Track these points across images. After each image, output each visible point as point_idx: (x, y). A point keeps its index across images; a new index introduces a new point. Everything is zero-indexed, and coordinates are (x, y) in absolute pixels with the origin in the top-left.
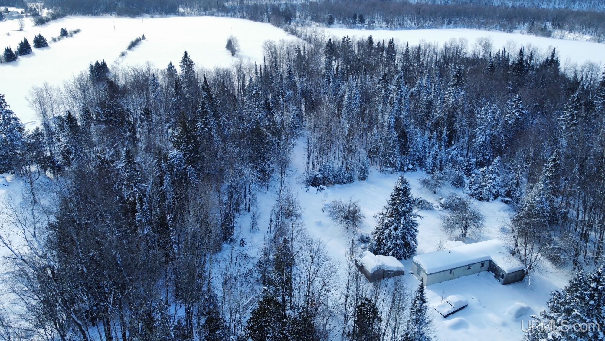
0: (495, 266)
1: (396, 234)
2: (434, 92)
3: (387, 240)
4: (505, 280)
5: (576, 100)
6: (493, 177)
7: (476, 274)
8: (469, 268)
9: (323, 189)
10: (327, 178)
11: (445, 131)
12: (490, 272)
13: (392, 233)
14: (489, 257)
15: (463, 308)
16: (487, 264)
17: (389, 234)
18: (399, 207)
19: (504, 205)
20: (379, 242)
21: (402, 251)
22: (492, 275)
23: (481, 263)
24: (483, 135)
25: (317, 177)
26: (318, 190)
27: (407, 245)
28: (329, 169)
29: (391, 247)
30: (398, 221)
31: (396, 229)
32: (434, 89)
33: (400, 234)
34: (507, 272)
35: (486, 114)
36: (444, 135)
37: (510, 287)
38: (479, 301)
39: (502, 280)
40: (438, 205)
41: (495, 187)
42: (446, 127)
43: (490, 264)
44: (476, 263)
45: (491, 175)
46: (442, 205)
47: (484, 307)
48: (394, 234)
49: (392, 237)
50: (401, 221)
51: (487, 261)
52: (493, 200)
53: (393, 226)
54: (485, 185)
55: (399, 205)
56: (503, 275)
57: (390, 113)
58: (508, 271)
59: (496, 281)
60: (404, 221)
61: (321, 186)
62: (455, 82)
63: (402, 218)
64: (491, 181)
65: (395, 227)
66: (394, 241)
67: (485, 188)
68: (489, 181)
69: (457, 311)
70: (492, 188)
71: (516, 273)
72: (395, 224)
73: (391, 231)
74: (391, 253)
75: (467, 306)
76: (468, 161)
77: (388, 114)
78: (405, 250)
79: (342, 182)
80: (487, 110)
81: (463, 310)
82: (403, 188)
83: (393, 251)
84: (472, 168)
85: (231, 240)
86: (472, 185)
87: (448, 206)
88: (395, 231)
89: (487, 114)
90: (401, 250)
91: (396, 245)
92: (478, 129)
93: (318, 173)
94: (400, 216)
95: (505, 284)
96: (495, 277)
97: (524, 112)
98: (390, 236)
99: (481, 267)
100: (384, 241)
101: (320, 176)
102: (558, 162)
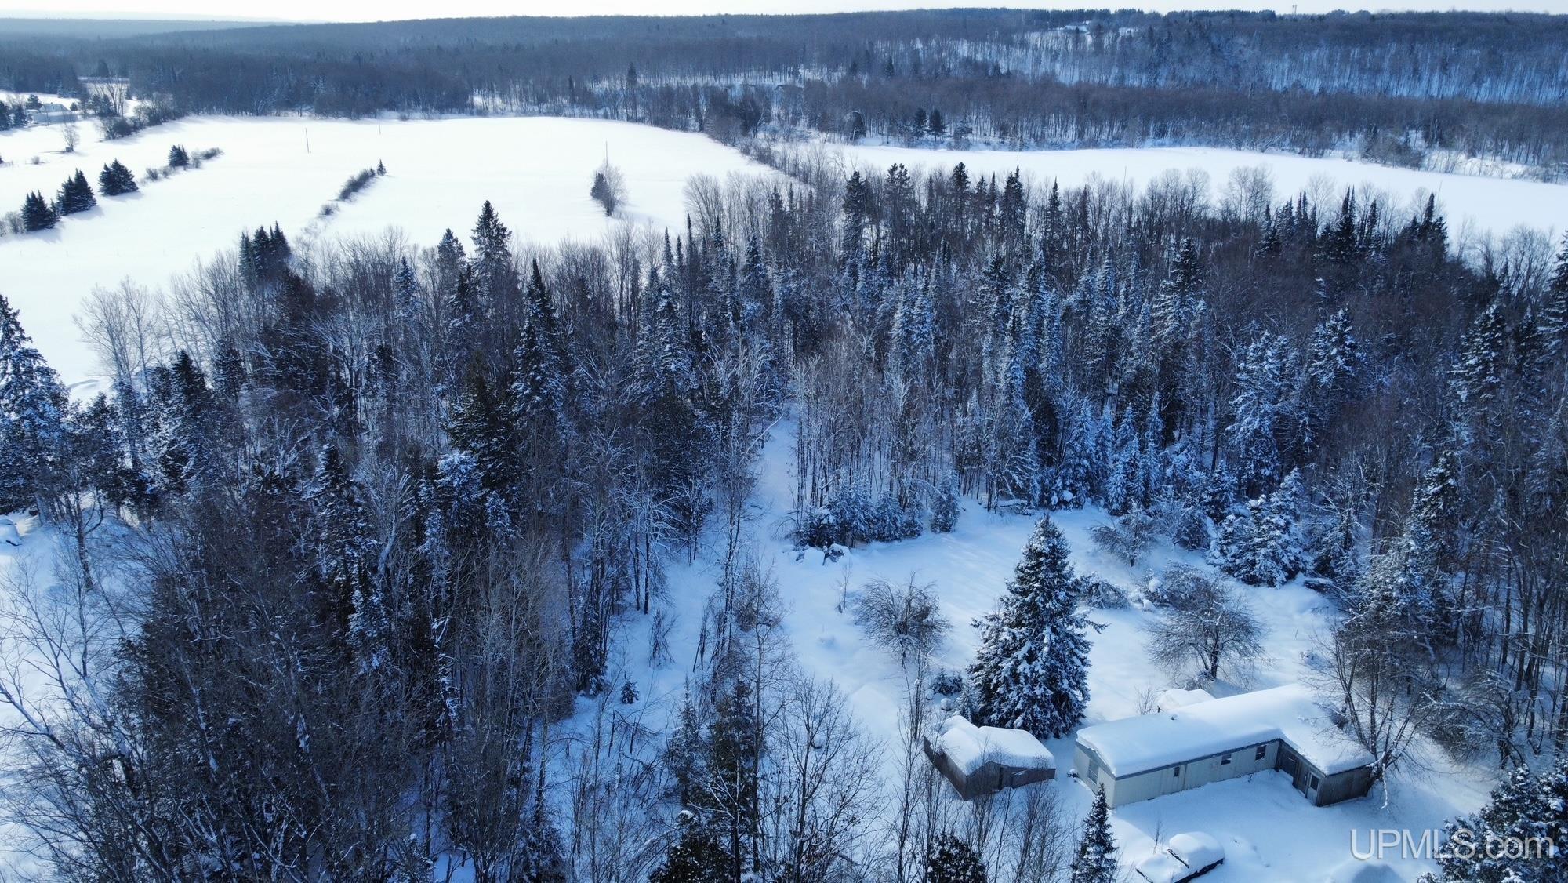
0: (1293, 757)
1: (1033, 671)
2: (1126, 304)
3: (1008, 686)
4: (1321, 794)
5: (1493, 325)
6: (1282, 523)
7: (1245, 778)
8: (1225, 762)
9: (839, 554)
10: (849, 524)
11: (1154, 405)
12: (1282, 772)
13: (1020, 669)
14: (1278, 731)
15: (1212, 867)
16: (1271, 751)
17: (1013, 670)
18: (1039, 600)
19: (1312, 595)
20: (988, 691)
21: (1049, 716)
22: (1285, 779)
23: (1255, 749)
24: (1254, 415)
25: (825, 522)
26: (827, 555)
27: (1061, 700)
28: (855, 503)
29: (1019, 706)
30: (1037, 637)
31: (1031, 657)
32: (1126, 297)
33: (1042, 672)
34: (1326, 772)
35: (1260, 359)
36: (1153, 414)
37: (1336, 811)
38: (1255, 848)
39: (1313, 793)
40: (1142, 595)
41: (1289, 548)
42: (1157, 394)
43: (1280, 750)
44: (1243, 748)
45: (1277, 517)
46: (1152, 597)
47: (1268, 866)
48: (1027, 671)
49: (1022, 680)
50: (1043, 637)
51: (1273, 741)
52: (1284, 583)
53: (1024, 651)
54: (1263, 545)
55: (1037, 595)
56: (1315, 781)
57: (1011, 356)
58: (1330, 768)
59: (1297, 795)
60: (1053, 637)
61: (836, 546)
62: (1179, 279)
63: (1047, 630)
64: (1278, 532)
65: (1030, 651)
66: (1026, 691)
67: (1262, 551)
68: (1272, 533)
69: (1196, 875)
70: (1280, 551)
71: (1349, 774)
72: (1028, 645)
73: (1018, 663)
74: (1019, 721)
75: (1221, 862)
76: (1217, 482)
77: (1007, 359)
78: (1056, 713)
79: (890, 535)
80: (1264, 350)
81: (1212, 873)
82: (1048, 549)
83: (1023, 715)
84: (1227, 498)
85: (599, 688)
86: (1228, 544)
87: (1166, 597)
88: (1029, 662)
89: (1262, 360)
90: (1046, 713)
91: (1032, 700)
92: (1240, 399)
93: (826, 511)
94: (1042, 623)
95: (1323, 801)
96: (1295, 785)
97: (1358, 354)
98: (1015, 676)
99: (1258, 757)
100: (1000, 690)
101: (832, 519)
102: (1451, 481)
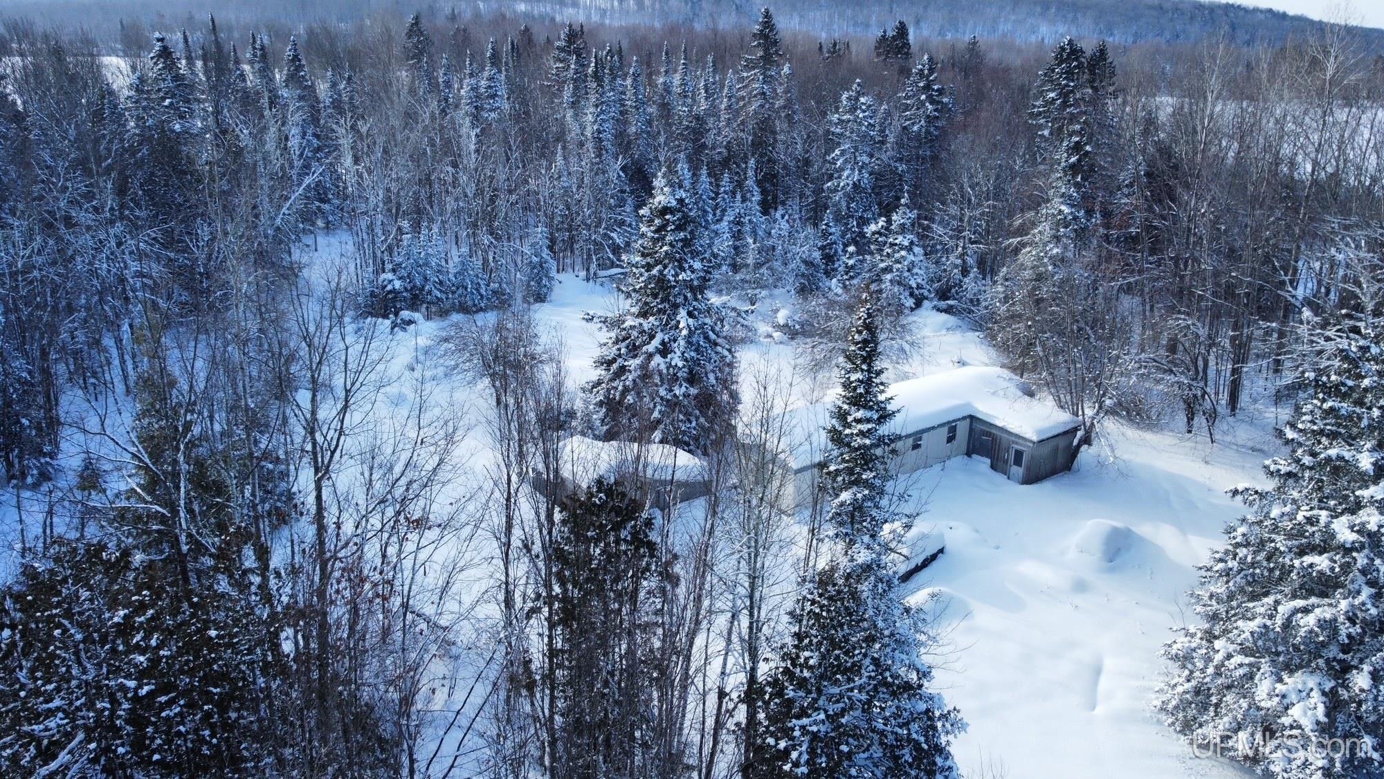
0: (989, 434)
1: (669, 366)
3: (638, 394)
4: (1028, 469)
6: (906, 243)
7: (938, 467)
8: (916, 447)
9: (410, 322)
10: (422, 289)
11: (750, 173)
12: (975, 456)
13: (653, 364)
14: (968, 405)
15: (933, 557)
16: (962, 430)
17: (644, 366)
18: (669, 273)
19: (944, 316)
20: (612, 406)
21: (694, 424)
22: (983, 463)
23: (946, 429)
24: (853, 170)
25: (389, 287)
26: (394, 325)
27: (706, 401)
29: (656, 415)
30: (670, 325)
31: (665, 350)
33: (680, 364)
34: (1035, 439)
35: (853, 110)
36: (750, 182)
37: (1046, 487)
38: (977, 531)
39: (1018, 471)
40: (770, 330)
41: (916, 270)
42: (752, 162)
43: (971, 430)
44: (933, 428)
45: (900, 238)
47: (998, 548)
48: (663, 367)
49: (657, 380)
50: (679, 322)
51: (964, 418)
52: (912, 310)
53: (656, 343)
54: (888, 270)
55: (665, 267)
56: (1019, 455)
58: (1039, 432)
59: (999, 478)
60: (691, 321)
61: (405, 314)
62: (760, 53)
63: (683, 313)
64: (903, 253)
65: (663, 343)
66: (662, 392)
67: (889, 277)
68: (897, 255)
69: (918, 569)
70: (906, 274)
71: (1054, 442)
72: (659, 337)
73: (650, 356)
74: (657, 435)
75: (941, 551)
76: (826, 235)
78: (702, 420)
80: (857, 99)
81: (934, 564)
82: (674, 203)
83: (662, 426)
86: (852, 278)
87: (797, 327)
88: (664, 356)
89: (855, 109)
90: (690, 422)
91: (672, 404)
92: (837, 152)
93: (390, 276)
94: (676, 306)
95: (1031, 478)
96: (993, 467)
97: (945, 100)
98: (646, 375)
99: (950, 440)
100: (630, 399)
101: (398, 284)
